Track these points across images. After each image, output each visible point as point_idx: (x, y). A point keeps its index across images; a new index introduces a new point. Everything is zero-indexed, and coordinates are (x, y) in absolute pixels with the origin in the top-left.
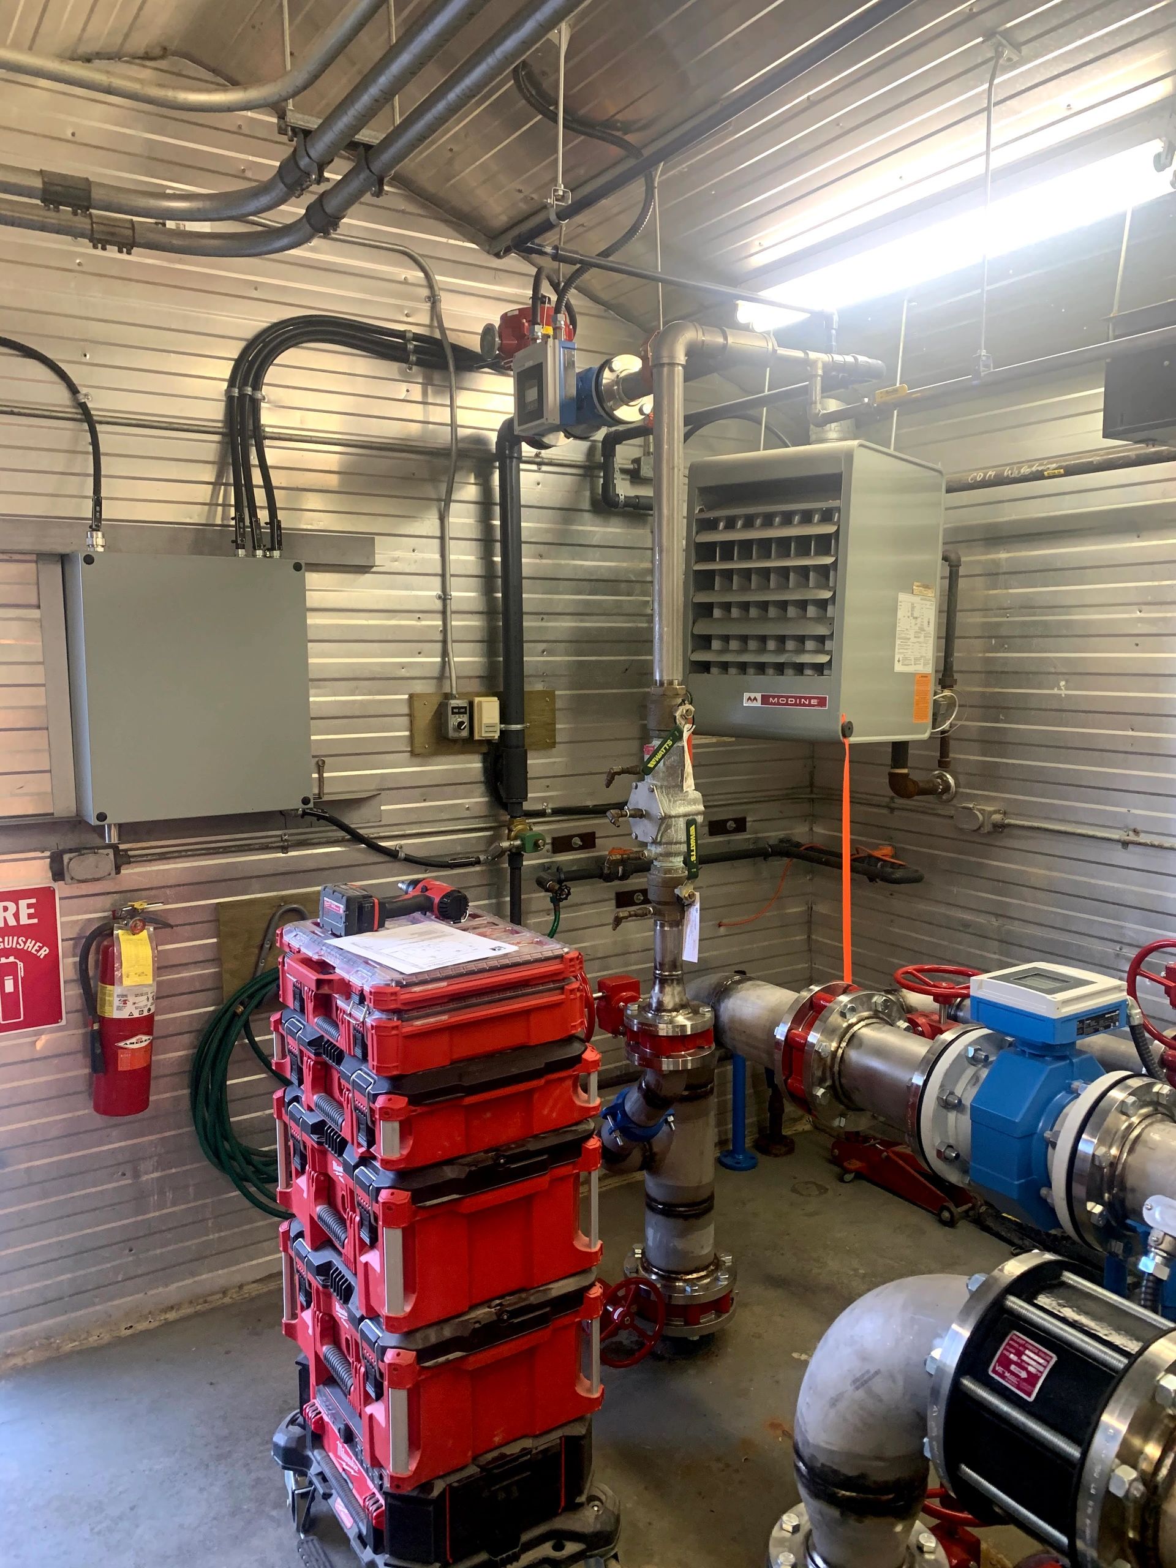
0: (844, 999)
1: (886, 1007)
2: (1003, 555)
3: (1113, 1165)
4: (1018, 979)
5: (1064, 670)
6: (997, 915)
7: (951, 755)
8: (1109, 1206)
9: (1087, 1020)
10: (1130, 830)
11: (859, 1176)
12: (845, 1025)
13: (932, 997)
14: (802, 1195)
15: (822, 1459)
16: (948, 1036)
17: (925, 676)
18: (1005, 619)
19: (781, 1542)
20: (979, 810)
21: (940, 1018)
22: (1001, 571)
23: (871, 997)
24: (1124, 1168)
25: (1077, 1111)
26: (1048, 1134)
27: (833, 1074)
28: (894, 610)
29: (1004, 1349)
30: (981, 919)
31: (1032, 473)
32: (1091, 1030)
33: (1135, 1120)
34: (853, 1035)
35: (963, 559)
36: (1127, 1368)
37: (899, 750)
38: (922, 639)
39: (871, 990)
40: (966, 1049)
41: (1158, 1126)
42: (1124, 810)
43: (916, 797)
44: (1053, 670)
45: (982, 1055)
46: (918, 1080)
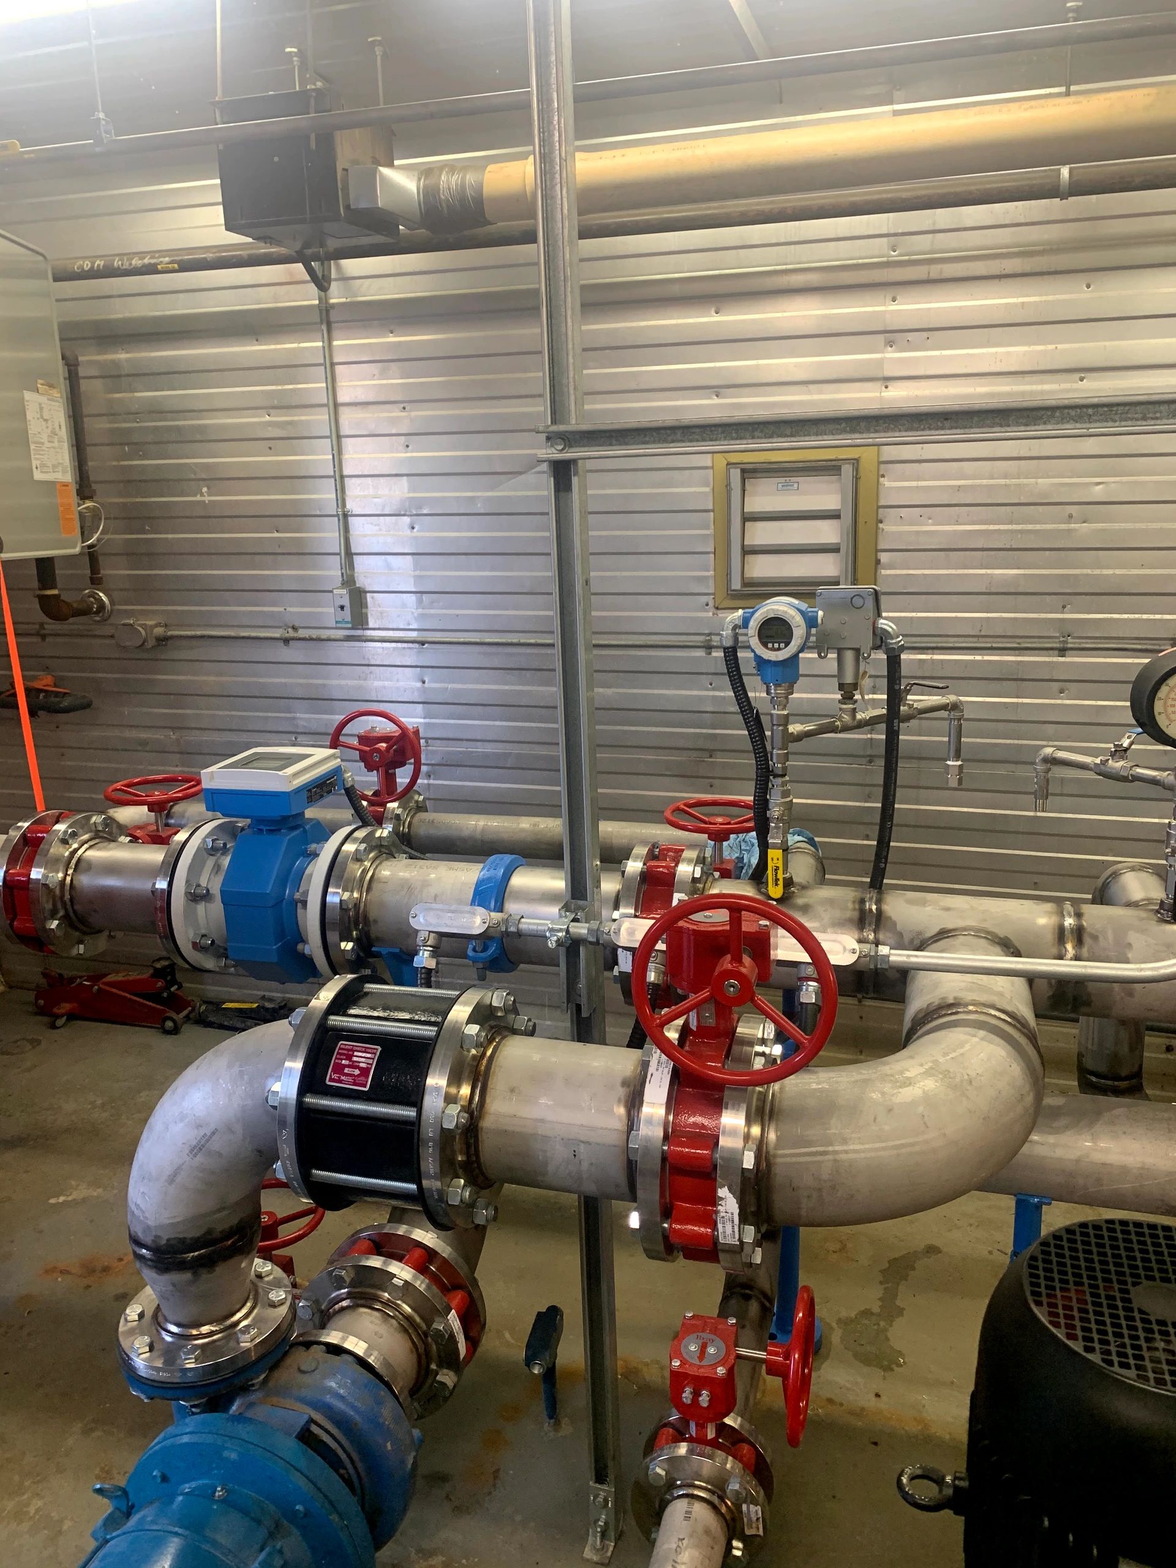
0: (61, 827)
1: (107, 825)
2: (122, 356)
3: (356, 906)
4: (246, 763)
5: (204, 476)
6: (172, 728)
7: (102, 572)
8: (358, 941)
9: (314, 788)
10: (289, 627)
11: (72, 1017)
12: (67, 854)
13: (145, 808)
14: (13, 1054)
15: (165, 1237)
16: (181, 837)
17: (65, 485)
18: (136, 425)
19: (131, 1332)
20: (141, 625)
21: (157, 826)
22: (123, 373)
23: (89, 818)
24: (365, 905)
25: (319, 868)
26: (297, 896)
27: (64, 904)
28: (22, 414)
29: (336, 1058)
30: (159, 735)
31: (144, 266)
32: (318, 796)
33: (367, 864)
34: (79, 859)
35: (80, 359)
36: (438, 1033)
37: (45, 566)
38: (56, 444)
39: (87, 811)
40: (204, 841)
41: (386, 864)
42: (282, 609)
43: (71, 620)
44: (193, 476)
45: (220, 843)
46: (162, 885)
